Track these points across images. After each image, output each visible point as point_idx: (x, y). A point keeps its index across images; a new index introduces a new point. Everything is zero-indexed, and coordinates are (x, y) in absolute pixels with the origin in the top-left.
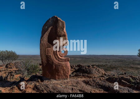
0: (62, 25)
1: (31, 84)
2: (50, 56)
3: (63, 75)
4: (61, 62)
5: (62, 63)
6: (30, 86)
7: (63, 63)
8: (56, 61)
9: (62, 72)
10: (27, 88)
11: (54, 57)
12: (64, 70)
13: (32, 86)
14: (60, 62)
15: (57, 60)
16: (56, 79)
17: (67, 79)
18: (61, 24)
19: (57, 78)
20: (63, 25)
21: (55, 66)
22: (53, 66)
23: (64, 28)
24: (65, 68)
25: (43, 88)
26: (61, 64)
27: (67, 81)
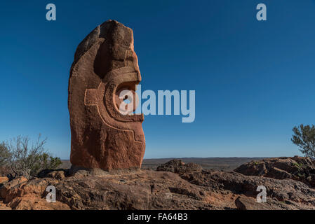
0: (126, 36)
1: (38, 182)
2: (94, 108)
3: (125, 156)
4: (121, 123)
5: (124, 125)
6: (34, 188)
7: (128, 125)
8: (108, 121)
9: (124, 149)
10: (25, 193)
11: (103, 110)
12: (128, 144)
13: (39, 188)
14: (119, 123)
15: (112, 117)
16: (106, 170)
17: (136, 169)
18: (122, 33)
19: (110, 168)
20: (128, 35)
21: (107, 132)
22: (102, 132)
23: (130, 41)
24: (131, 138)
25: (70, 188)
26: (123, 128)
27: (137, 173)
